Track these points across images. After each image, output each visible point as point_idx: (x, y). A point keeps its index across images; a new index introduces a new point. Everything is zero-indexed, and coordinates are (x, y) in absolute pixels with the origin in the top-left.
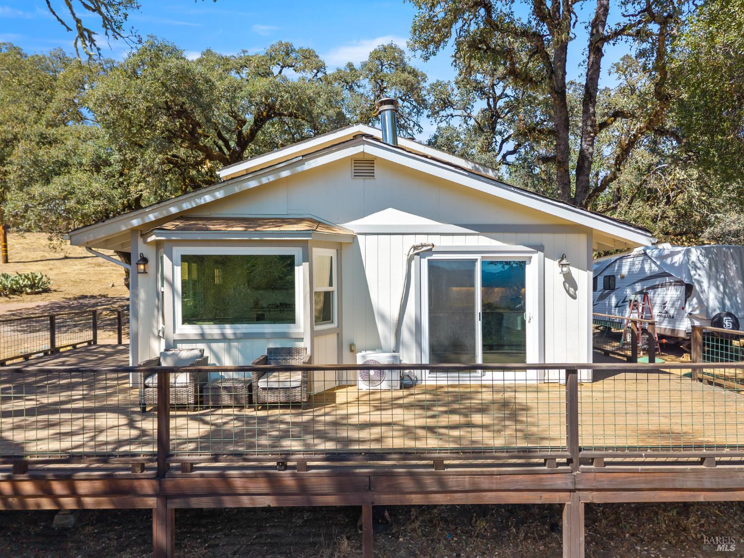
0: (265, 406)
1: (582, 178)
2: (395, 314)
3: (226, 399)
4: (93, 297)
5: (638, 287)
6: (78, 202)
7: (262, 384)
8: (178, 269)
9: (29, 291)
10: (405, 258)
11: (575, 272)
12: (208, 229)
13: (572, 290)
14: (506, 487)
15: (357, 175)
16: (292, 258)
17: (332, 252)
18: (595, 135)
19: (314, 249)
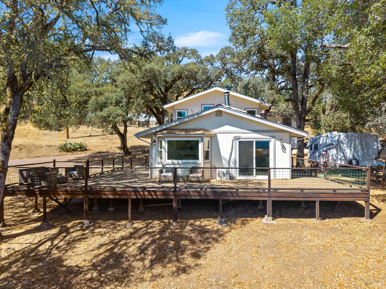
0: (192, 182)
1: (303, 106)
2: (228, 158)
3: (181, 180)
4: (103, 152)
5: (325, 149)
6: (113, 118)
7: (191, 175)
8: (167, 144)
9: (79, 150)
10: (231, 141)
11: (285, 145)
12: (175, 133)
13: (284, 150)
14: (253, 196)
15: (217, 116)
16: (198, 141)
17: (209, 139)
18: (308, 89)
19: (204, 138)
